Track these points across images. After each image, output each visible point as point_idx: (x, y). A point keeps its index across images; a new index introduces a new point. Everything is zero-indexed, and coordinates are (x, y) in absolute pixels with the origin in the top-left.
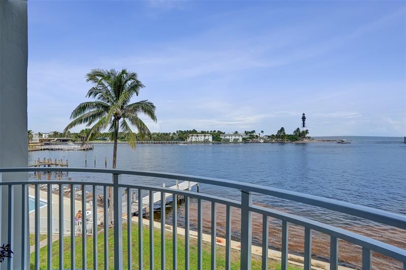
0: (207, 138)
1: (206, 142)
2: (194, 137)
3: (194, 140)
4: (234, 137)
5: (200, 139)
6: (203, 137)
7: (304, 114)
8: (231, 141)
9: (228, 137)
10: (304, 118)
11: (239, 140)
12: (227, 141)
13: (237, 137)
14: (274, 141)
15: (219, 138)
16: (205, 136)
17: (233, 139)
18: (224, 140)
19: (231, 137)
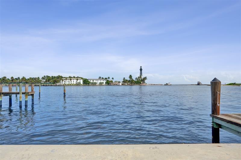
0: (79, 81)
1: (78, 84)
2: (67, 80)
3: (67, 83)
4: (99, 81)
5: (72, 83)
6: (75, 81)
7: (141, 67)
8: (97, 84)
9: (95, 81)
10: (141, 70)
11: (103, 83)
12: (94, 84)
13: (102, 81)
14: (126, 84)
15: (88, 81)
16: (77, 80)
17: (99, 83)
18: (92, 83)
19: (97, 81)
